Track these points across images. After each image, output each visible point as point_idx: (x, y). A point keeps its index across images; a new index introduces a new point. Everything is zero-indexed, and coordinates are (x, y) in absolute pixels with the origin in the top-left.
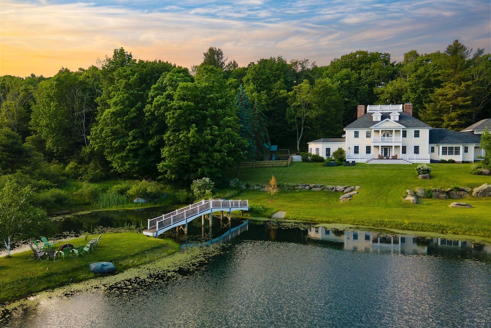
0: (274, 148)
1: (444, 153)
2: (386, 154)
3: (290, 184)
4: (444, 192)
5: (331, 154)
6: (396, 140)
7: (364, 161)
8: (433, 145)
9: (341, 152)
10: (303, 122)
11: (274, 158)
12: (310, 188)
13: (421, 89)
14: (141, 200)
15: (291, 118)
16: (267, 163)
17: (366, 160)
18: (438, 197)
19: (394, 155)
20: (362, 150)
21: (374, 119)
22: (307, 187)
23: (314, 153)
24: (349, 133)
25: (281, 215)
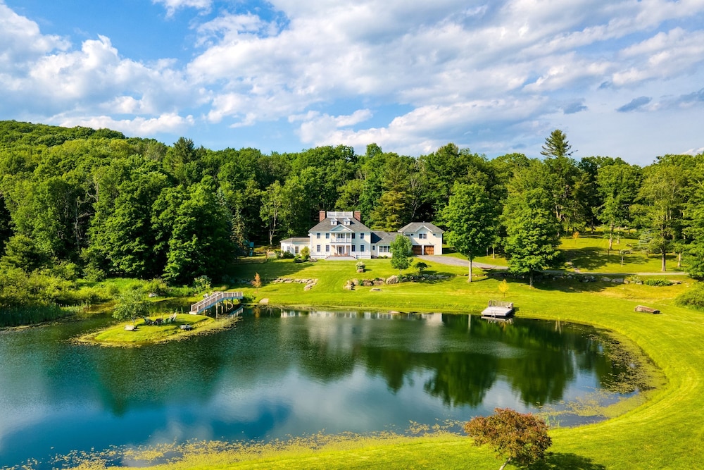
0: (251, 244)
1: (381, 251)
2: (340, 252)
3: (269, 278)
4: (370, 281)
5: (299, 252)
8: (373, 244)
10: (275, 220)
11: (251, 254)
12: (284, 281)
13: (373, 192)
15: (264, 215)
17: (326, 257)
18: (366, 285)
19: (345, 253)
20: (323, 248)
21: (332, 224)
24: (313, 234)
25: (265, 301)
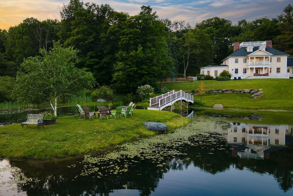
2: (257, 73)
5: (219, 74)
6: (266, 64)
8: (289, 67)
9: (226, 73)
10: (188, 58)
12: (223, 92)
14: (102, 101)
16: (178, 79)
19: (264, 73)
21: (248, 50)
22: (220, 91)
23: (205, 74)
25: (219, 106)
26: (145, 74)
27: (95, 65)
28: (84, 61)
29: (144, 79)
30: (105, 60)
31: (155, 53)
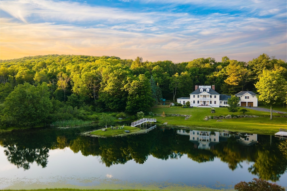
0: (164, 100)
1: (224, 104)
2: (204, 104)
3: (169, 114)
4: (216, 117)
5: (185, 103)
6: (208, 99)
7: (196, 106)
8: (221, 101)
9: (188, 103)
10: (176, 90)
11: (164, 104)
12: (176, 115)
14: (121, 119)
15: (171, 88)
16: (161, 106)
17: (197, 106)
18: (215, 119)
19: (207, 104)
20: (196, 102)
21: (201, 91)
22: (175, 115)
23: (179, 102)
24: (192, 96)
25: (166, 123)
26: (140, 107)
27: (118, 101)
28: (113, 99)
29: (140, 109)
30: (123, 99)
31: (144, 98)
